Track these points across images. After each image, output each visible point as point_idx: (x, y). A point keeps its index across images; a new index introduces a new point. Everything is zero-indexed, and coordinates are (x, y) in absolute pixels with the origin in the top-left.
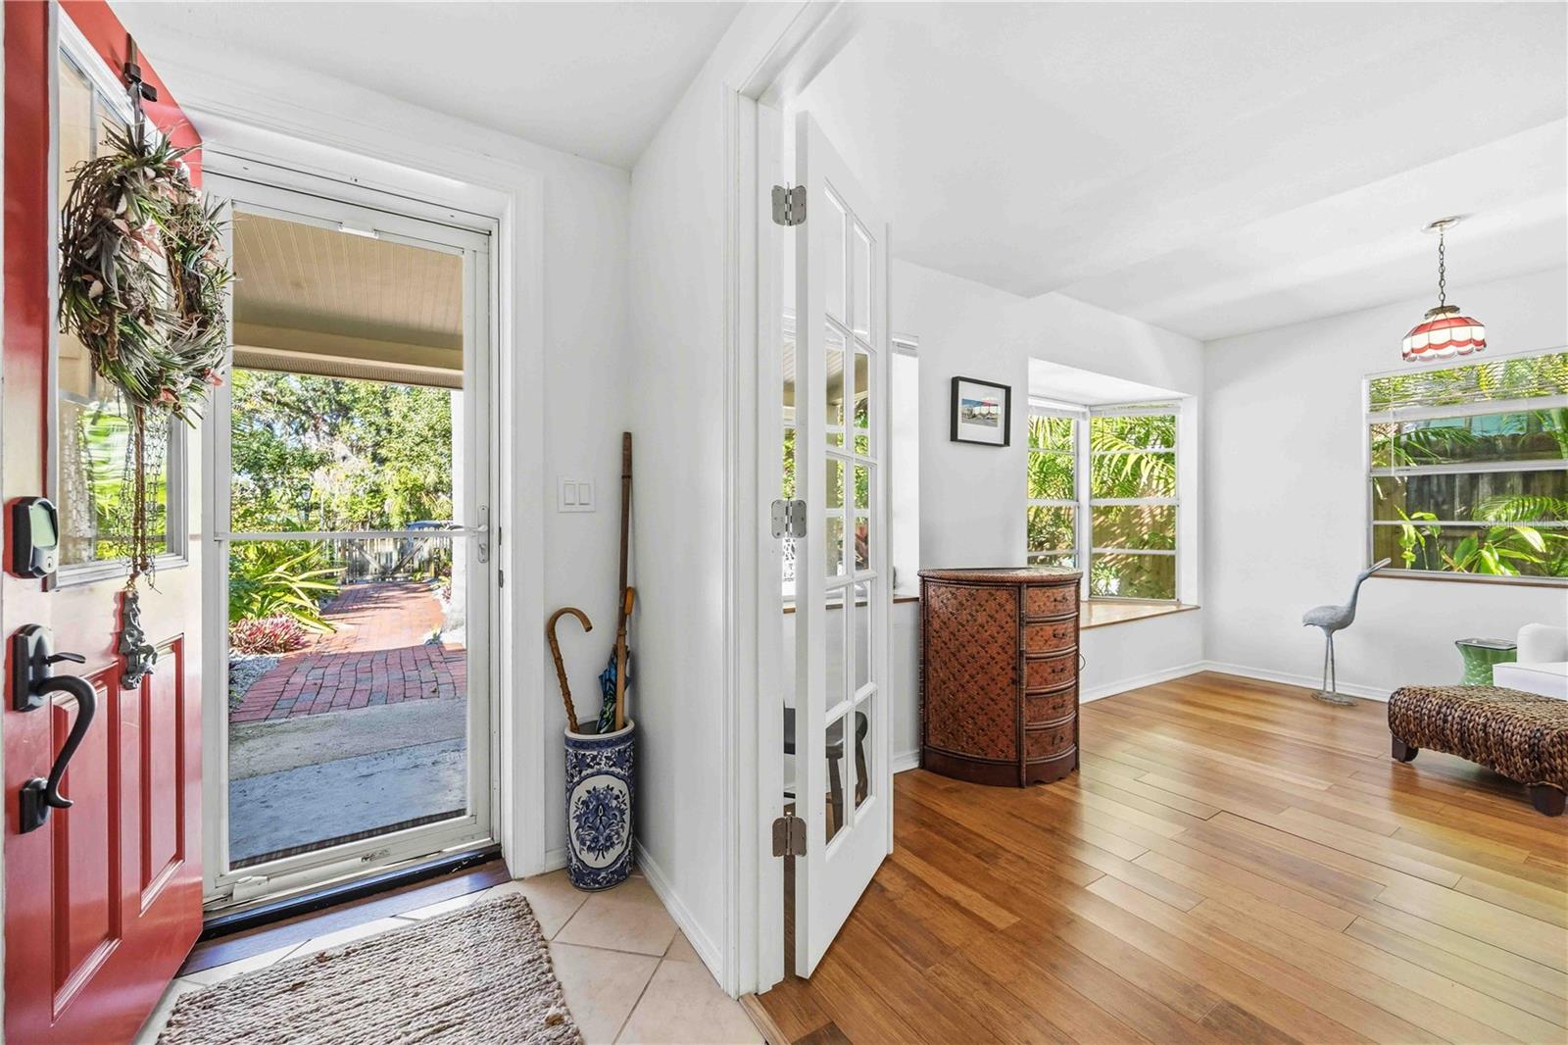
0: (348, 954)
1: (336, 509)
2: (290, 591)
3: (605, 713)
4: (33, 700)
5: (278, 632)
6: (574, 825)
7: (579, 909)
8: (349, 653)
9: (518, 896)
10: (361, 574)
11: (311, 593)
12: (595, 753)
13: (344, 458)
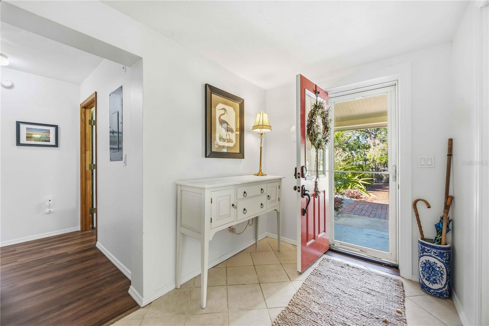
0: (353, 267)
1: (376, 160)
2: (358, 183)
3: (437, 238)
4: (304, 196)
5: (355, 193)
6: (421, 269)
7: (420, 295)
8: (372, 203)
9: (400, 281)
10: (381, 180)
11: (365, 185)
12: (429, 249)
13: (378, 144)
